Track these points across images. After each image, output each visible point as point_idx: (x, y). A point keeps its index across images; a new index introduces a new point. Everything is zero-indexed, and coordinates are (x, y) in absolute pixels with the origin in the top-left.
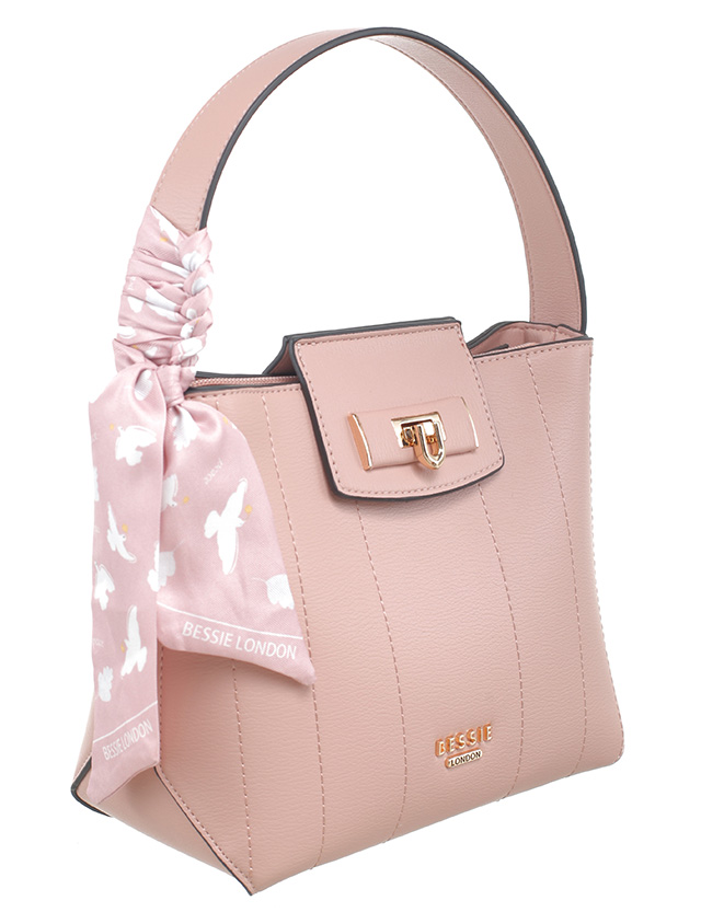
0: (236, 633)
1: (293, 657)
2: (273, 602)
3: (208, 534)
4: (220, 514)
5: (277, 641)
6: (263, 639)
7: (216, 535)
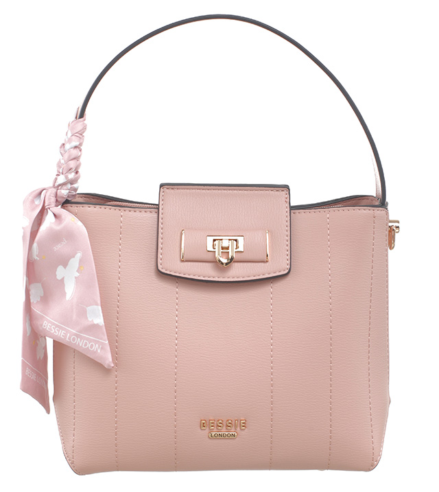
0: (67, 331)
1: (99, 351)
2: (90, 320)
3: (59, 277)
4: (65, 268)
5: (90, 341)
6: (82, 338)
7: (63, 278)
